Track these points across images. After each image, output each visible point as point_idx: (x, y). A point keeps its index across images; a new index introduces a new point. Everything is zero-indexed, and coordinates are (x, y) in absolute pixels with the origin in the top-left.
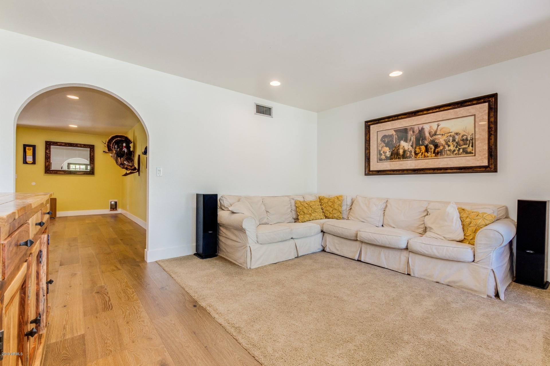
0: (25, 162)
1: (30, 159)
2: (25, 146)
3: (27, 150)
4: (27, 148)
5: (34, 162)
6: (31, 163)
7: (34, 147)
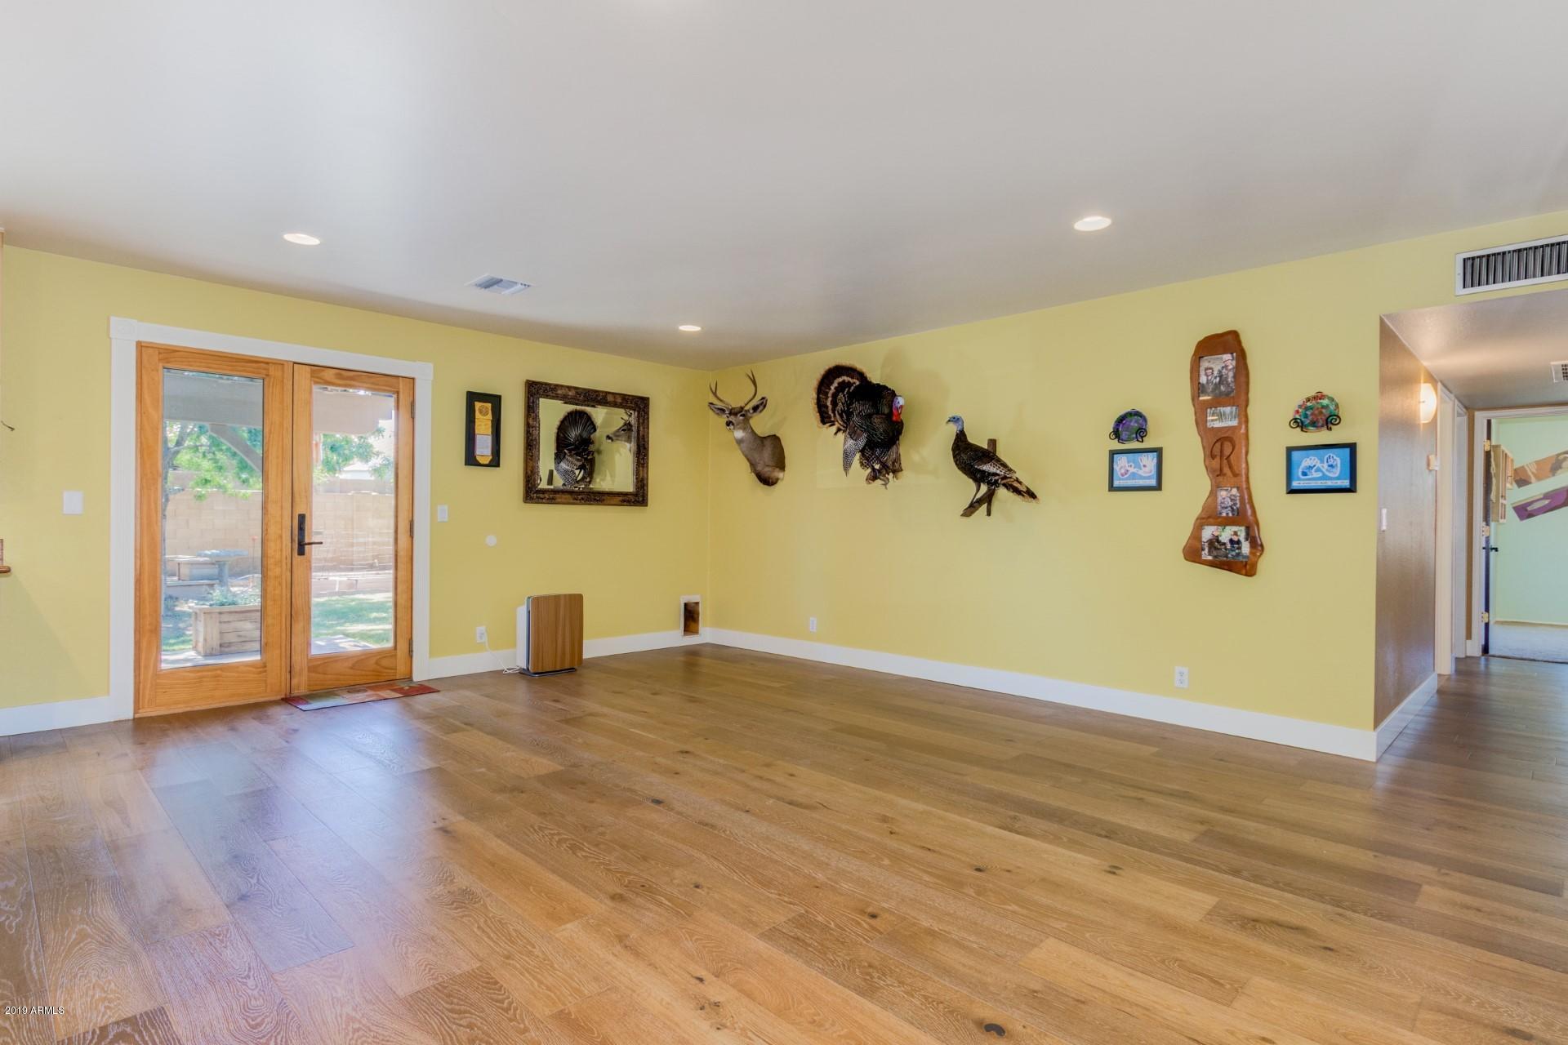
0: (471, 460)
1: (483, 449)
2: (473, 398)
3: (477, 414)
4: (478, 405)
5: (495, 462)
6: (487, 462)
7: (495, 401)
